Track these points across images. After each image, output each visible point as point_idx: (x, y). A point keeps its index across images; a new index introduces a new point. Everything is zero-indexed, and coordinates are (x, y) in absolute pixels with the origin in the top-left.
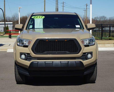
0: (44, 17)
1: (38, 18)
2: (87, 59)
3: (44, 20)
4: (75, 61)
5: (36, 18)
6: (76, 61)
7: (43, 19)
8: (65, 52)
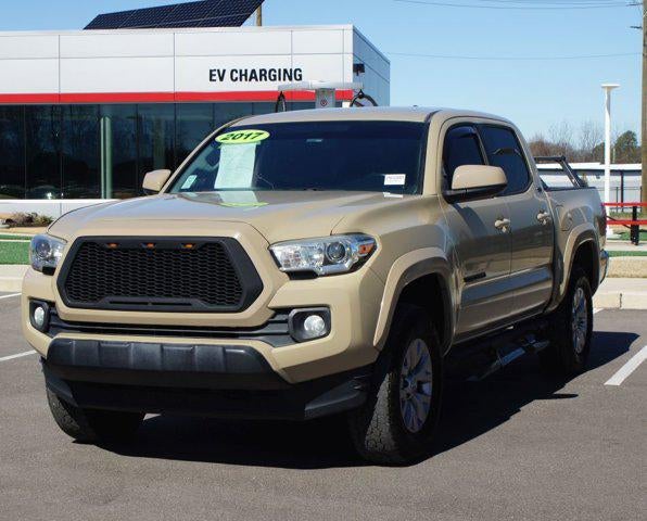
0: (266, 135)
1: (241, 140)
2: (297, 342)
3: (261, 149)
4: (224, 348)
5: (230, 141)
6: (229, 347)
7: (257, 146)
8: (184, 300)
